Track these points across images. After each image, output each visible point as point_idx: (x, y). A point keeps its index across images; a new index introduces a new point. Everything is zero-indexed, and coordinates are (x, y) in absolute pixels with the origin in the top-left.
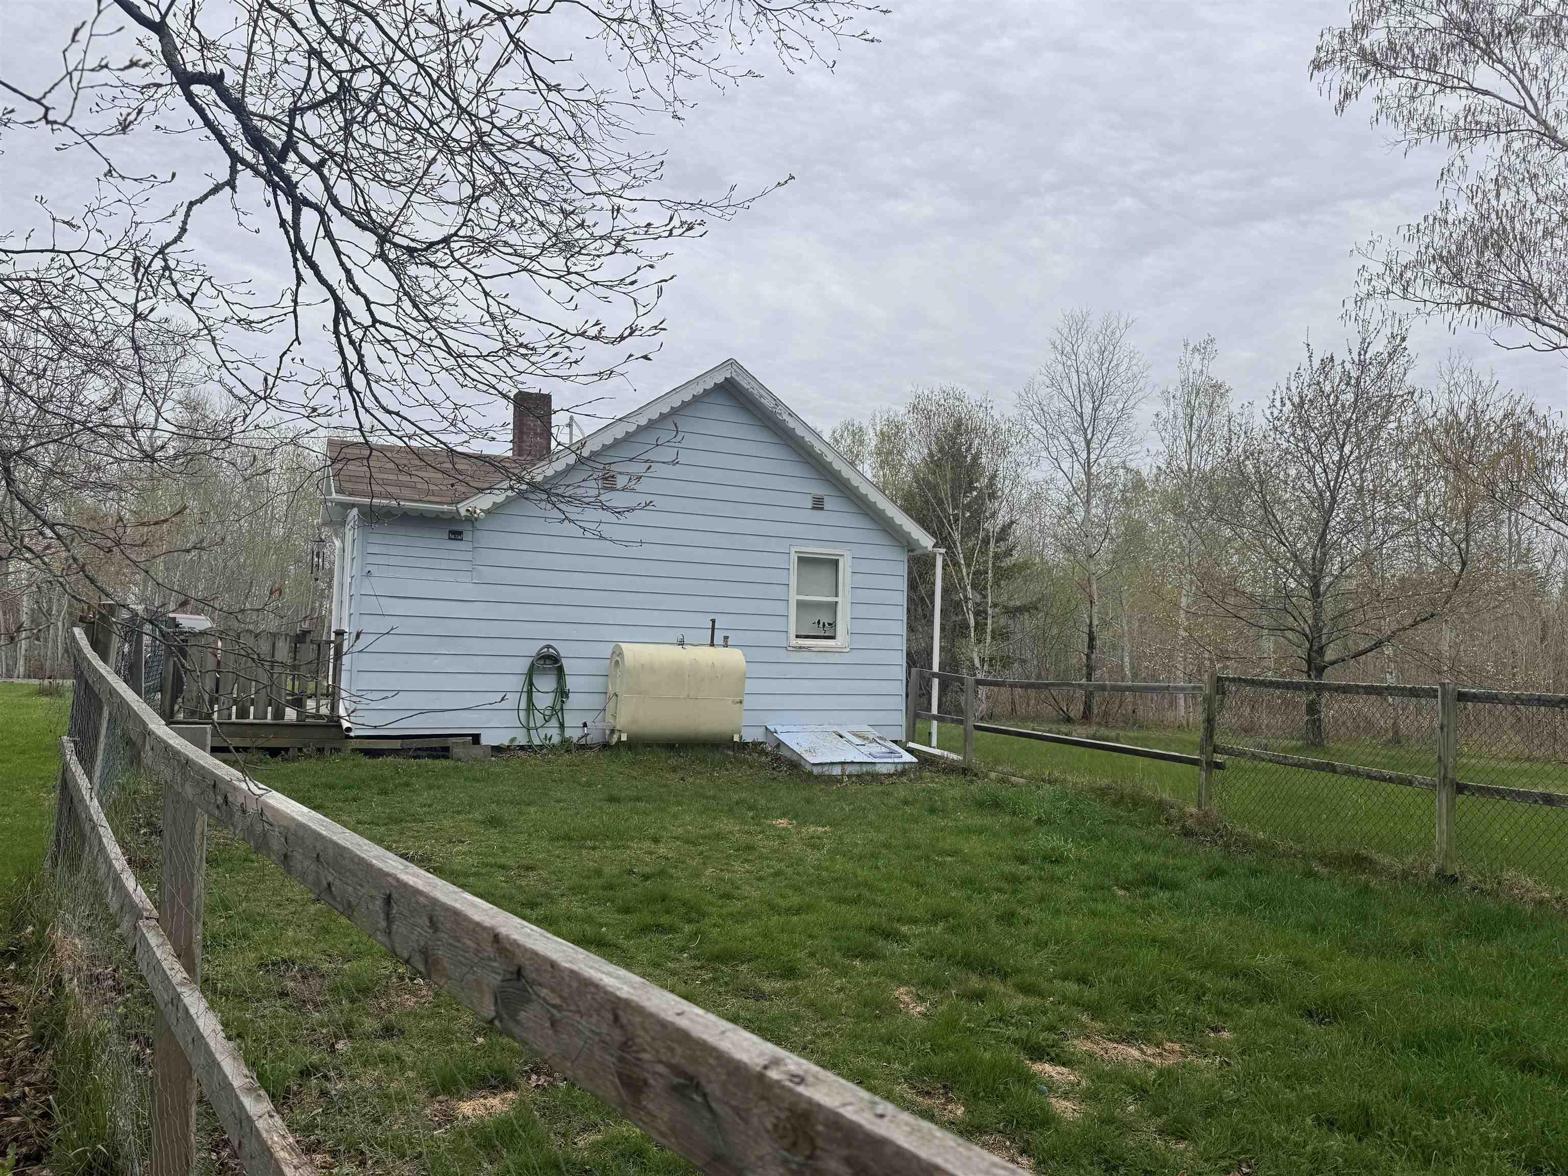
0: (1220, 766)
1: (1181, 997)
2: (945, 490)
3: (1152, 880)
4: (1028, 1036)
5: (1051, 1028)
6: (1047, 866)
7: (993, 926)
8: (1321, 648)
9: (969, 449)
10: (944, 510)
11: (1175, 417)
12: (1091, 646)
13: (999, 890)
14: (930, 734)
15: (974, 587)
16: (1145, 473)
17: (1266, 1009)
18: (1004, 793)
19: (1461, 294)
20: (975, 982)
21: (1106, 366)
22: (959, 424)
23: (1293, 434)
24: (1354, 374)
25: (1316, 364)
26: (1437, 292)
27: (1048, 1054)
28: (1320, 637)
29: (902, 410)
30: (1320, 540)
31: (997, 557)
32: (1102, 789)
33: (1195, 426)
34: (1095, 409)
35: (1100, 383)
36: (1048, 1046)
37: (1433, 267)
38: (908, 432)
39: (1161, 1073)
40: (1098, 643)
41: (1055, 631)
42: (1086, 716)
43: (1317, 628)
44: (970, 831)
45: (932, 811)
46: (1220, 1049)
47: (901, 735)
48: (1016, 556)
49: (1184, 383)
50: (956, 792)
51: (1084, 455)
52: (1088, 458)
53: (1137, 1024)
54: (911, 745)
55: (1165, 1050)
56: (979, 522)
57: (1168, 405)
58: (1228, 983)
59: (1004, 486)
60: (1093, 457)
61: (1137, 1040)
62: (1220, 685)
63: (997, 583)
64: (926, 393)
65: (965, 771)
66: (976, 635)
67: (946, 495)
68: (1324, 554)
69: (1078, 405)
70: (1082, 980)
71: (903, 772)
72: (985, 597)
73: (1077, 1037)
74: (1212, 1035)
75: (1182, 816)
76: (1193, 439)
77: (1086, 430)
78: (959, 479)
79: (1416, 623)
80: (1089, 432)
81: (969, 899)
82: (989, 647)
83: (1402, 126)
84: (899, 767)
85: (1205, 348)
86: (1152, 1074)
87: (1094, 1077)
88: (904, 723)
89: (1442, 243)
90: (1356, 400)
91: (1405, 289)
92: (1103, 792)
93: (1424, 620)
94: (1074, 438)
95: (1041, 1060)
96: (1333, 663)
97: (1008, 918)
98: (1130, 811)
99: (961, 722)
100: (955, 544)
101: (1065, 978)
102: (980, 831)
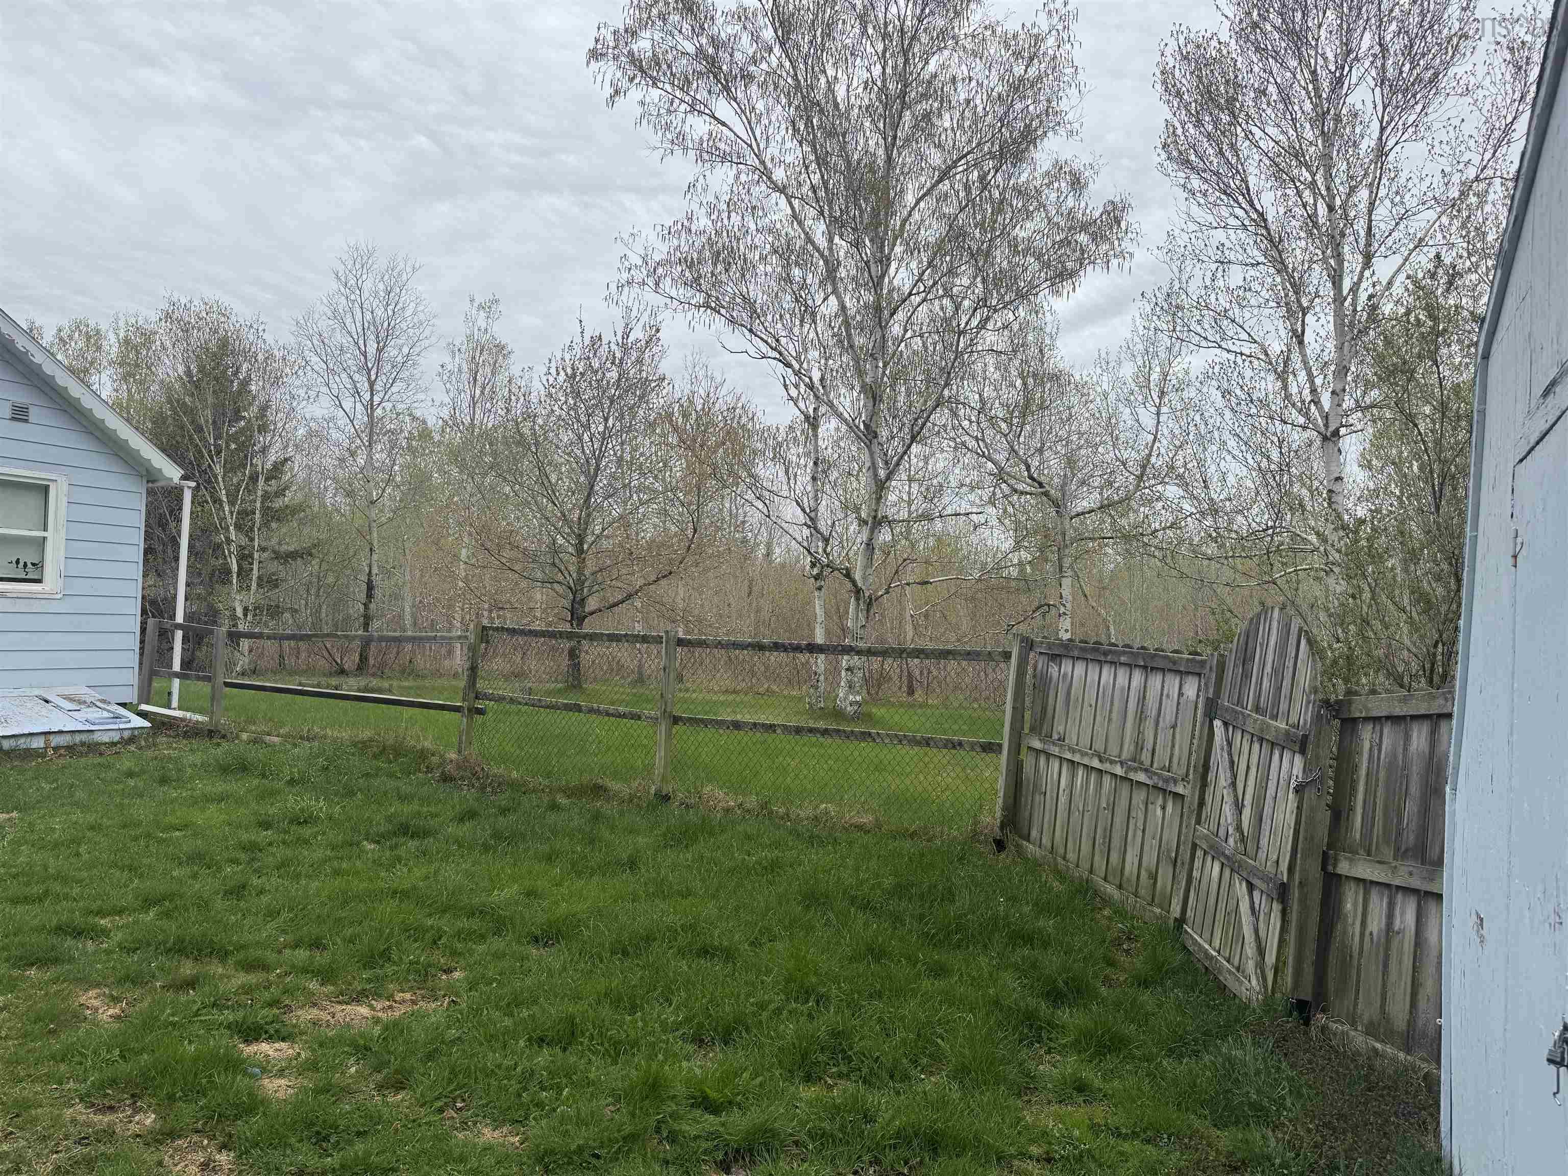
0: (481, 712)
1: (417, 945)
2: (206, 416)
3: (405, 830)
4: (244, 1017)
5: (274, 1003)
6: (294, 828)
7: (219, 904)
8: (583, 600)
9: (236, 374)
10: (203, 439)
11: (460, 370)
12: (370, 596)
13: (235, 861)
14: (170, 694)
15: (238, 527)
16: (431, 422)
17: (497, 944)
18: (255, 754)
19: (700, 298)
20: (188, 969)
21: (391, 307)
22: (224, 343)
23: (566, 402)
24: (618, 355)
25: (587, 341)
26: (681, 291)
27: (266, 1032)
28: (582, 590)
29: (154, 317)
30: (585, 501)
31: (266, 496)
32: (364, 743)
33: (479, 383)
34: (379, 350)
35: (386, 324)
36: (266, 1023)
37: (679, 269)
38: (158, 343)
39: (386, 1028)
40: (377, 593)
41: (331, 579)
42: (362, 667)
43: (580, 582)
44: (208, 799)
45: (164, 781)
46: (451, 990)
47: (131, 696)
48: (288, 498)
49: (469, 338)
50: (197, 758)
51: (367, 396)
52: (372, 399)
53: (369, 981)
54: (144, 707)
55: (395, 1002)
56: (246, 456)
57: (454, 357)
58: (464, 923)
59: (276, 418)
60: (377, 399)
61: (367, 997)
62: (484, 633)
63: (266, 524)
64: (183, 301)
65: (211, 734)
66: (239, 581)
67: (207, 421)
68: (589, 515)
69: (361, 342)
70: (317, 944)
71: (133, 738)
72: (252, 540)
73: (301, 1008)
74: (444, 977)
75: (443, 762)
76: (477, 395)
77: (369, 370)
78: (223, 405)
79: (658, 579)
80: (373, 372)
81: (195, 876)
82: (253, 596)
83: (660, 134)
84: (126, 734)
85: (490, 307)
86: (377, 1030)
87: (316, 1046)
88: (136, 682)
89: (686, 249)
90: (619, 380)
91: (657, 284)
92: (363, 746)
93: (664, 577)
94: (357, 377)
95: (257, 1040)
96: (592, 613)
97: (237, 891)
98: (391, 762)
99: (208, 679)
100: (216, 478)
101: (296, 946)
102: (221, 798)
